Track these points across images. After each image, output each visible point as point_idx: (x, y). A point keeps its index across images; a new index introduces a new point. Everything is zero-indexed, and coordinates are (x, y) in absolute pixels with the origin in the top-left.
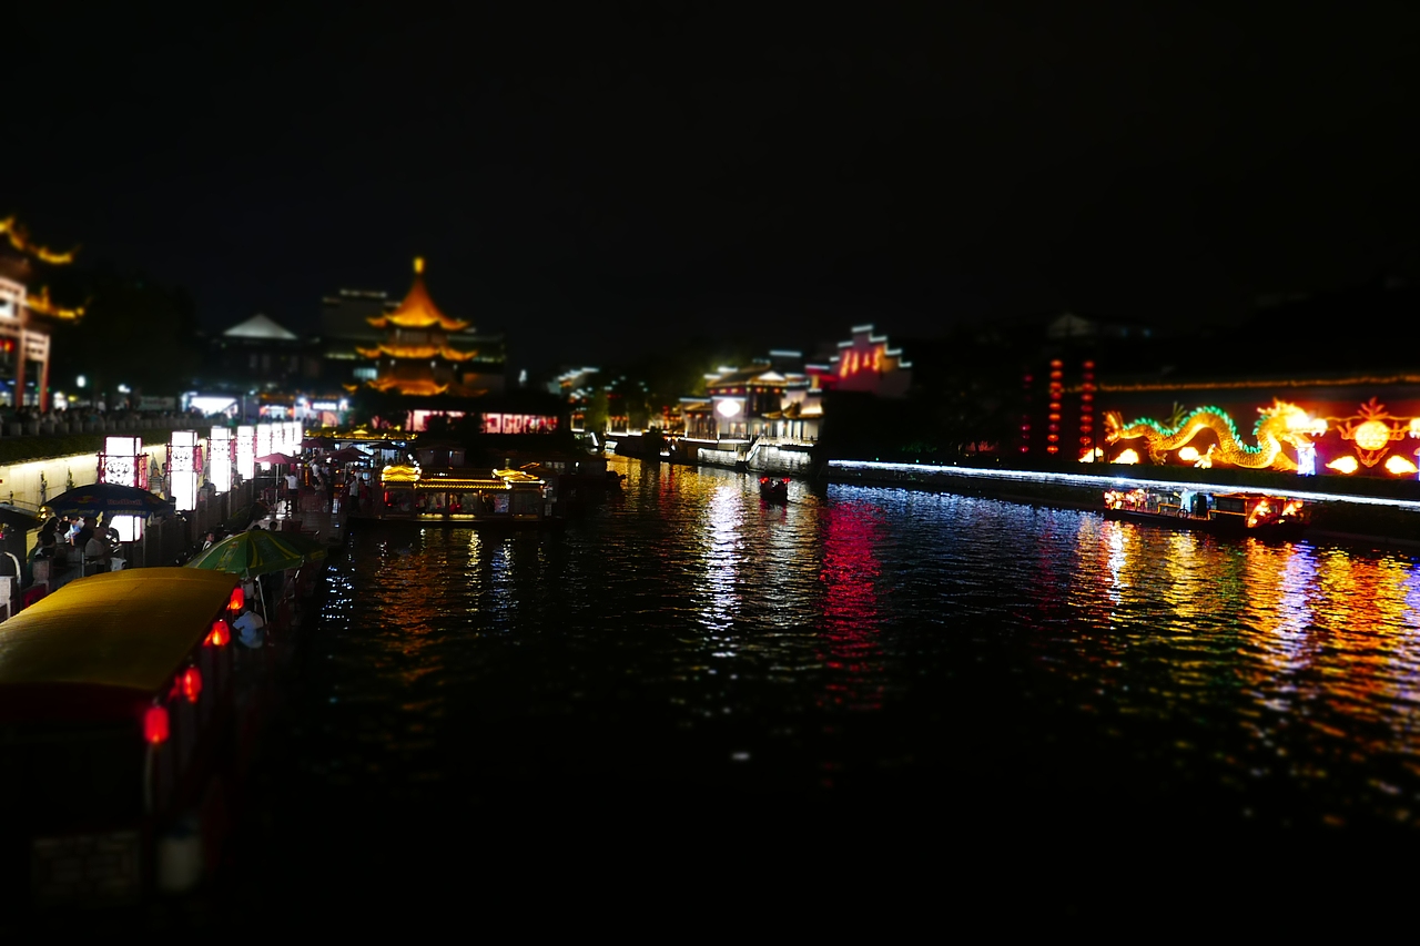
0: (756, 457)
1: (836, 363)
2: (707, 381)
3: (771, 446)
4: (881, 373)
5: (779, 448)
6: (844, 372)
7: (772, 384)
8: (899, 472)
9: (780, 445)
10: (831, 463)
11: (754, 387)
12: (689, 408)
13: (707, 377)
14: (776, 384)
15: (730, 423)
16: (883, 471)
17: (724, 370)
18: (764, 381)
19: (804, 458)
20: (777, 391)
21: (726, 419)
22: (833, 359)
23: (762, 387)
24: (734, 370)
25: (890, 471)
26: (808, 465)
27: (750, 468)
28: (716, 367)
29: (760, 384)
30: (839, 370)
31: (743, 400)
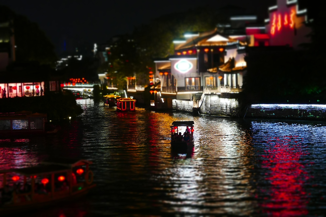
0: (204, 104)
1: (268, 23)
2: (175, 45)
3: (212, 94)
4: (295, 29)
5: (220, 96)
6: (273, 30)
7: (217, 45)
8: (301, 110)
9: (219, 93)
10: (254, 106)
11: (202, 48)
12: (162, 68)
13: (175, 42)
14: (221, 44)
15: (185, 78)
16: (290, 110)
17: (188, 36)
18: (211, 43)
19: (233, 103)
20: (221, 50)
21: (182, 75)
22: (266, 21)
23: (209, 48)
24: (197, 35)
25: (296, 110)
26: (237, 109)
27: (201, 113)
28: (183, 34)
29: (208, 45)
30: (270, 29)
31: (195, 59)
